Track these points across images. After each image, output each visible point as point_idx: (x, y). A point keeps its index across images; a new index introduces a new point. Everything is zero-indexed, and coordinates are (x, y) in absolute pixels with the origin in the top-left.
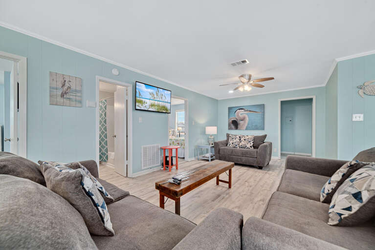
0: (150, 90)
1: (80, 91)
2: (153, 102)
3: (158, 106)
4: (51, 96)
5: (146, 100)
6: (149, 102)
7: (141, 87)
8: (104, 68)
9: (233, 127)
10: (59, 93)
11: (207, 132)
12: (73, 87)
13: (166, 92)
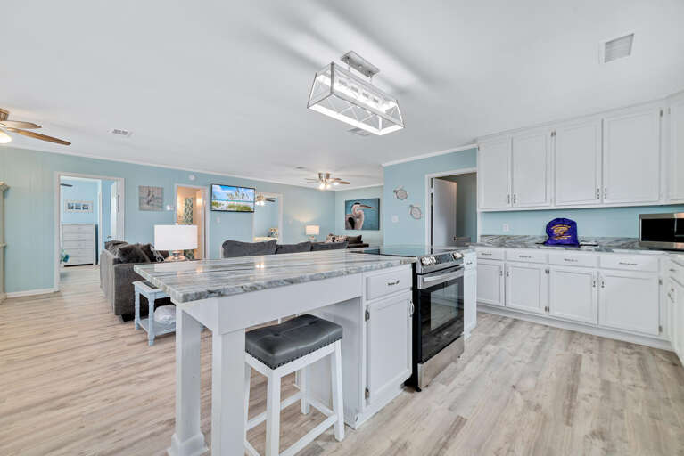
0: (228, 191)
1: (162, 199)
2: (232, 203)
3: (239, 206)
4: (140, 204)
5: (223, 202)
6: (226, 204)
7: (217, 189)
8: (180, 175)
9: (350, 226)
10: (146, 201)
11: (308, 233)
12: (156, 196)
13: (248, 191)
